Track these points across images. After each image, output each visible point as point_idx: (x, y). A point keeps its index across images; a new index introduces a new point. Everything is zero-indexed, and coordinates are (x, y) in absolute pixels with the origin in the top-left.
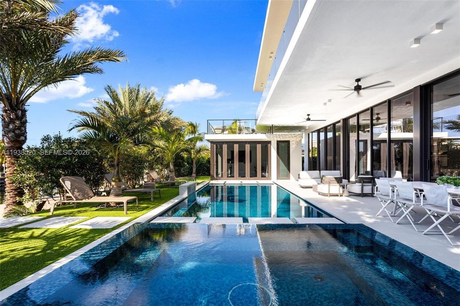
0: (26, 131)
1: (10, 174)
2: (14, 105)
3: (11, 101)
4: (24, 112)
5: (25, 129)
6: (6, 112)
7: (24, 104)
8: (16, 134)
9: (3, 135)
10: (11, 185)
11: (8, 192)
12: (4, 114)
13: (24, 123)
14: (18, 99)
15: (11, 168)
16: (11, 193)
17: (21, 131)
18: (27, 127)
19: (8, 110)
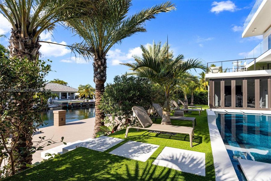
0: (106, 73)
1: (98, 103)
2: (100, 56)
3: (99, 53)
4: (105, 60)
5: (106, 72)
6: (96, 61)
7: (105, 55)
8: (101, 75)
9: (94, 77)
10: (98, 110)
11: (97, 115)
12: (95, 62)
13: (105, 68)
14: (102, 51)
15: (98, 99)
16: (98, 116)
17: (104, 73)
18: (106, 71)
19: (97, 59)
